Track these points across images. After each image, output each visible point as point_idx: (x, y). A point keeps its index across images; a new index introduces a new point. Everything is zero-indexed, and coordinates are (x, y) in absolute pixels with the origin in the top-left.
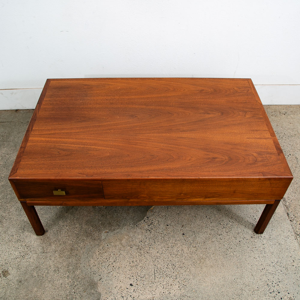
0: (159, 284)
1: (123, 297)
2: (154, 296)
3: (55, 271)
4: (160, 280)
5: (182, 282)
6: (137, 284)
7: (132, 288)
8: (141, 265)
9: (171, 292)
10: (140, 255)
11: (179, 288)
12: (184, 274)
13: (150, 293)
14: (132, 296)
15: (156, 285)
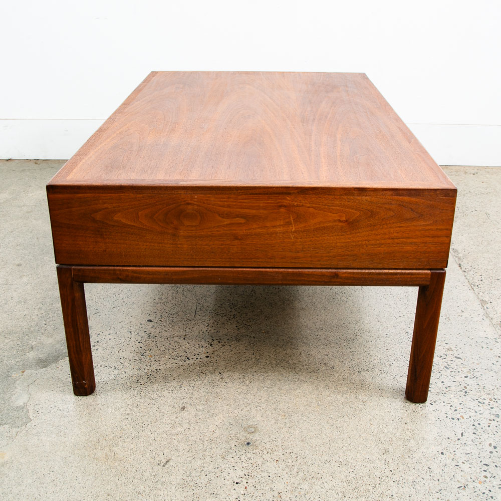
0: (201, 321)
1: (131, 332)
2: (187, 333)
3: (19, 302)
4: (204, 318)
5: (244, 322)
6: (161, 321)
7: (151, 324)
8: (173, 302)
9: (221, 331)
10: (175, 292)
11: (235, 328)
12: (249, 314)
13: (182, 330)
14: (148, 332)
15: (194, 323)
